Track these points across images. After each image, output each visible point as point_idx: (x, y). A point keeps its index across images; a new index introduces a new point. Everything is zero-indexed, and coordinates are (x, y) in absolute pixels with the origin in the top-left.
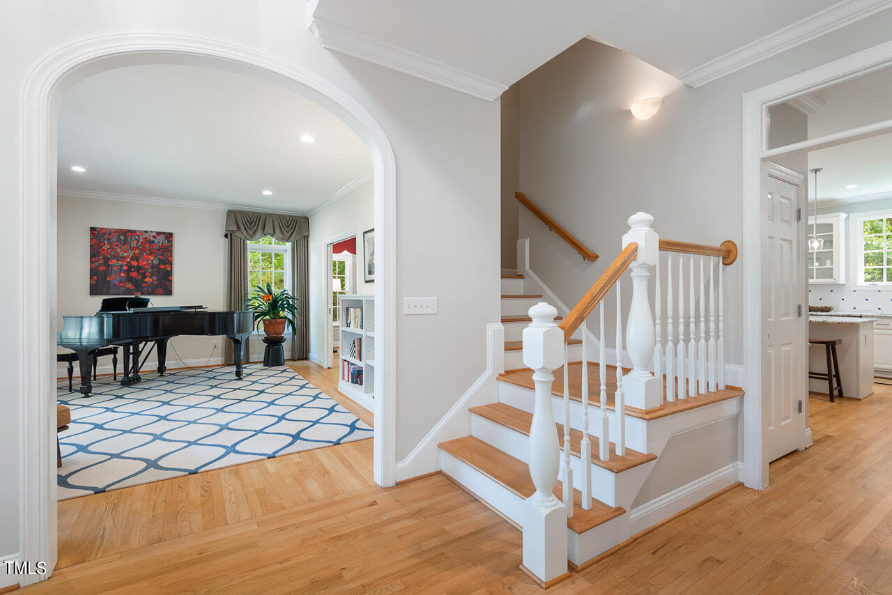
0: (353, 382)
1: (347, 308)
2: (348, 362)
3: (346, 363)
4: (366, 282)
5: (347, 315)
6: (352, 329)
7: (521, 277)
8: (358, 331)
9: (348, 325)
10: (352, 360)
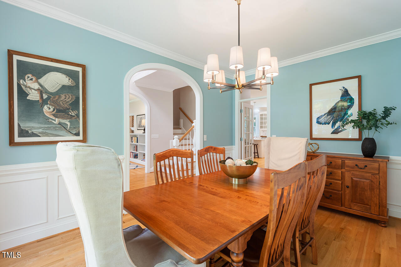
0: (134, 158)
1: (132, 137)
2: (132, 152)
3: (132, 153)
4: (138, 130)
5: (132, 139)
6: (134, 143)
7: (181, 129)
8: (136, 143)
9: (132, 142)
10: (134, 152)
